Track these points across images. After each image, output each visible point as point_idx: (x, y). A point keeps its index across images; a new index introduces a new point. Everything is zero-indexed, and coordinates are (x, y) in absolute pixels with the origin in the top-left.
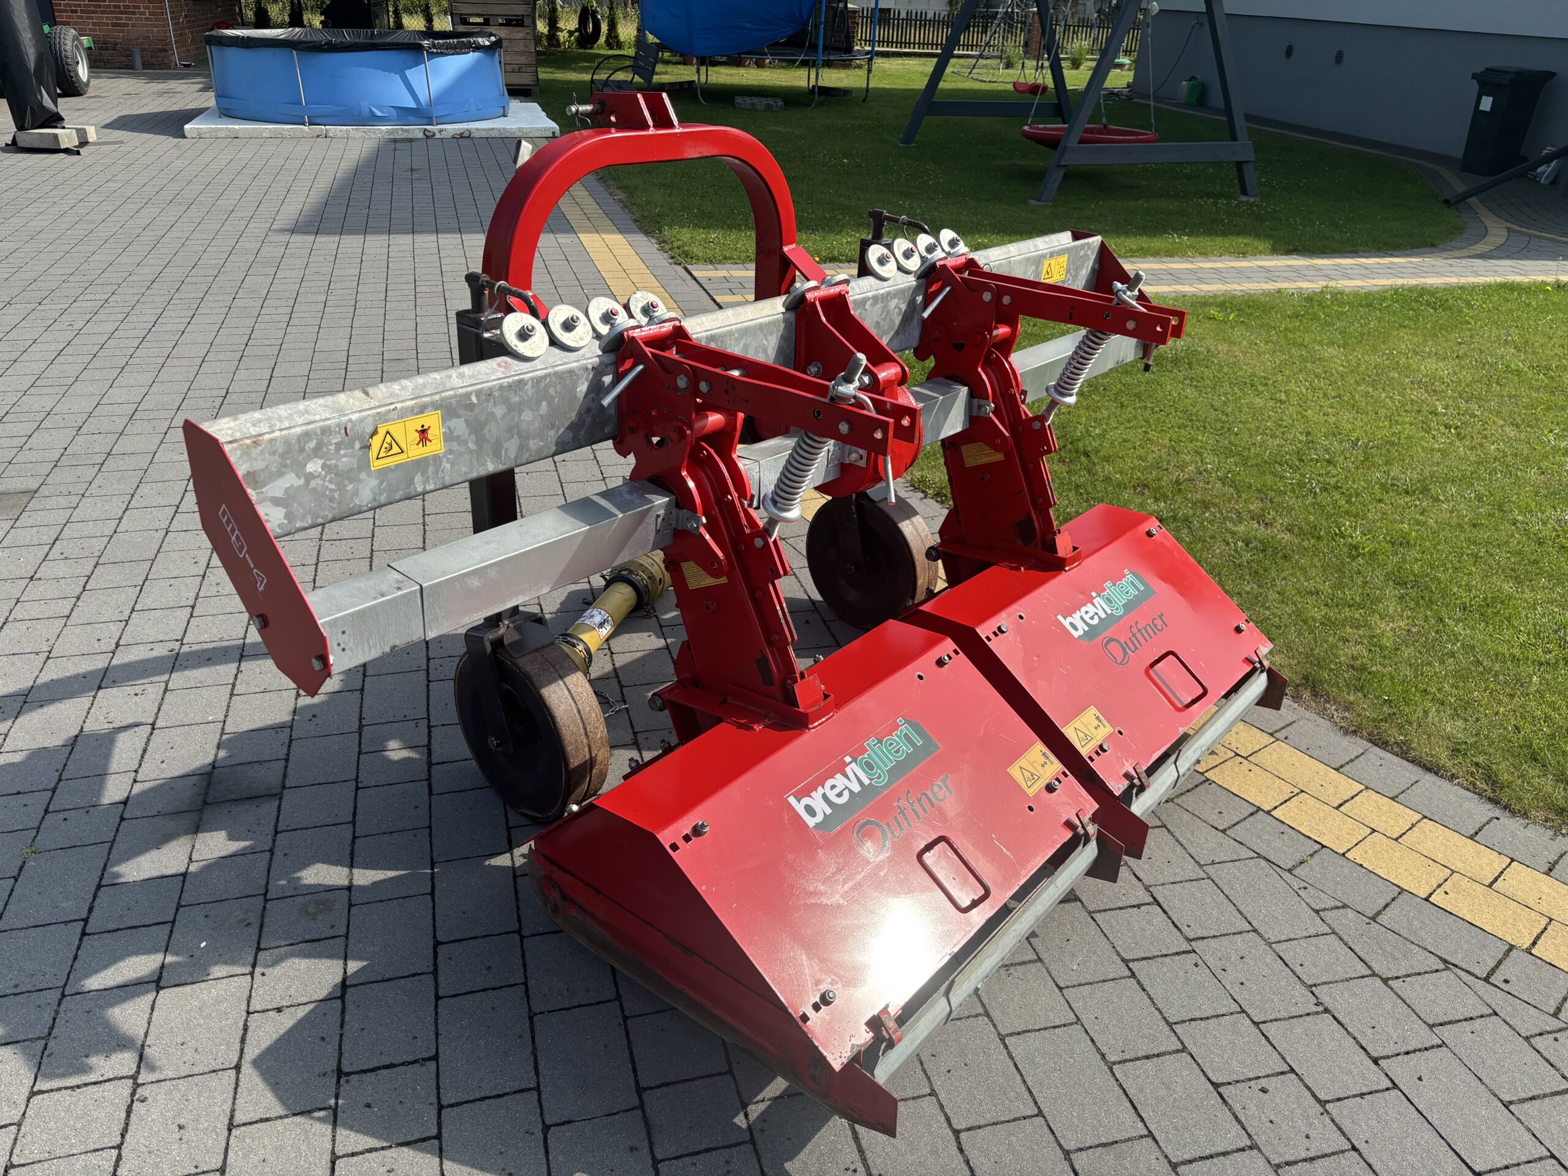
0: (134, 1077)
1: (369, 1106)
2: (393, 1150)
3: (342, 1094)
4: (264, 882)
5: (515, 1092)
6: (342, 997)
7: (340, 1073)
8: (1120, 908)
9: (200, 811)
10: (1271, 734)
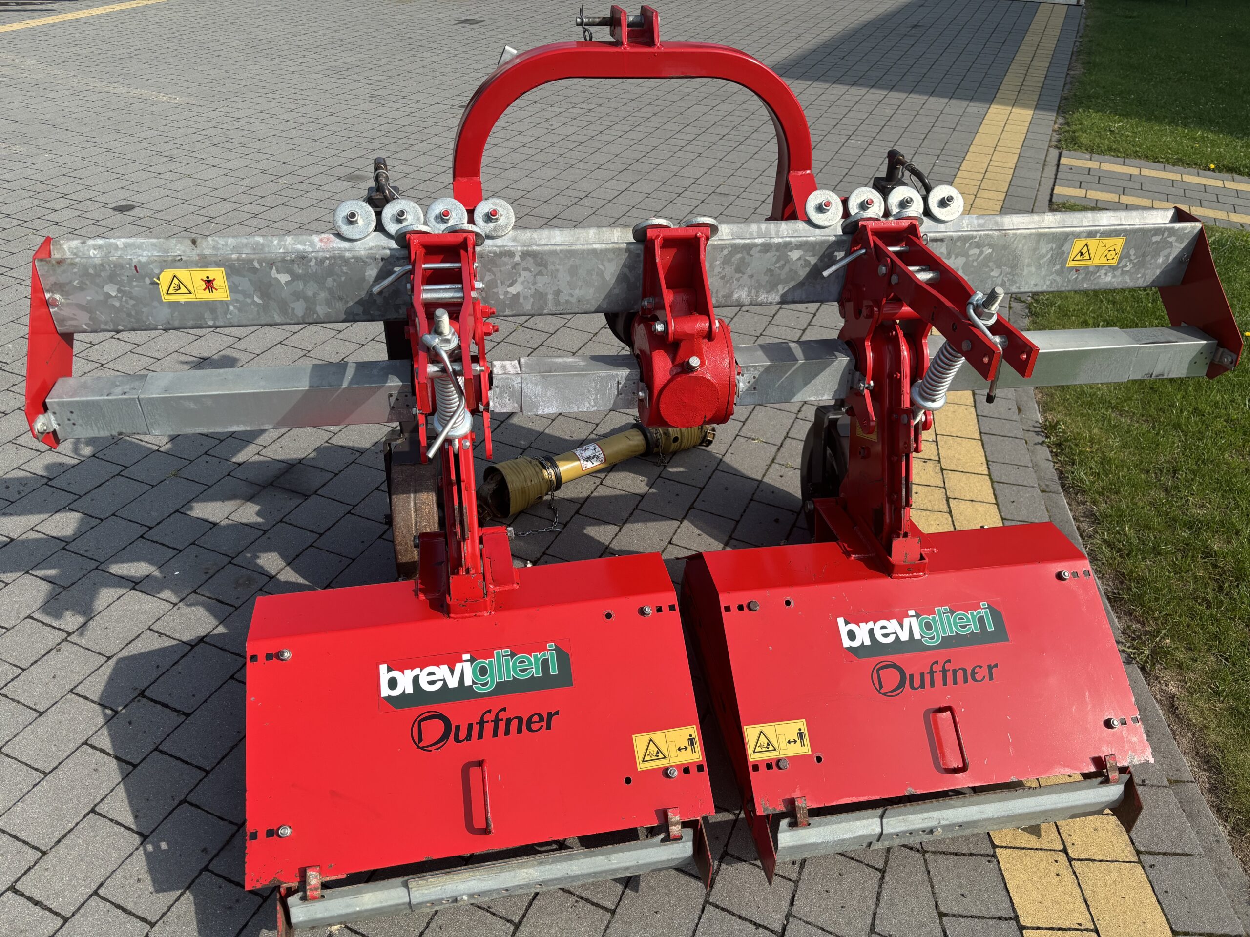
0: (69, 634)
1: (130, 723)
2: (110, 758)
3: (129, 707)
4: (241, 550)
5: (197, 767)
6: (193, 647)
7: (142, 694)
8: (740, 917)
9: (264, 487)
10: (1138, 853)
